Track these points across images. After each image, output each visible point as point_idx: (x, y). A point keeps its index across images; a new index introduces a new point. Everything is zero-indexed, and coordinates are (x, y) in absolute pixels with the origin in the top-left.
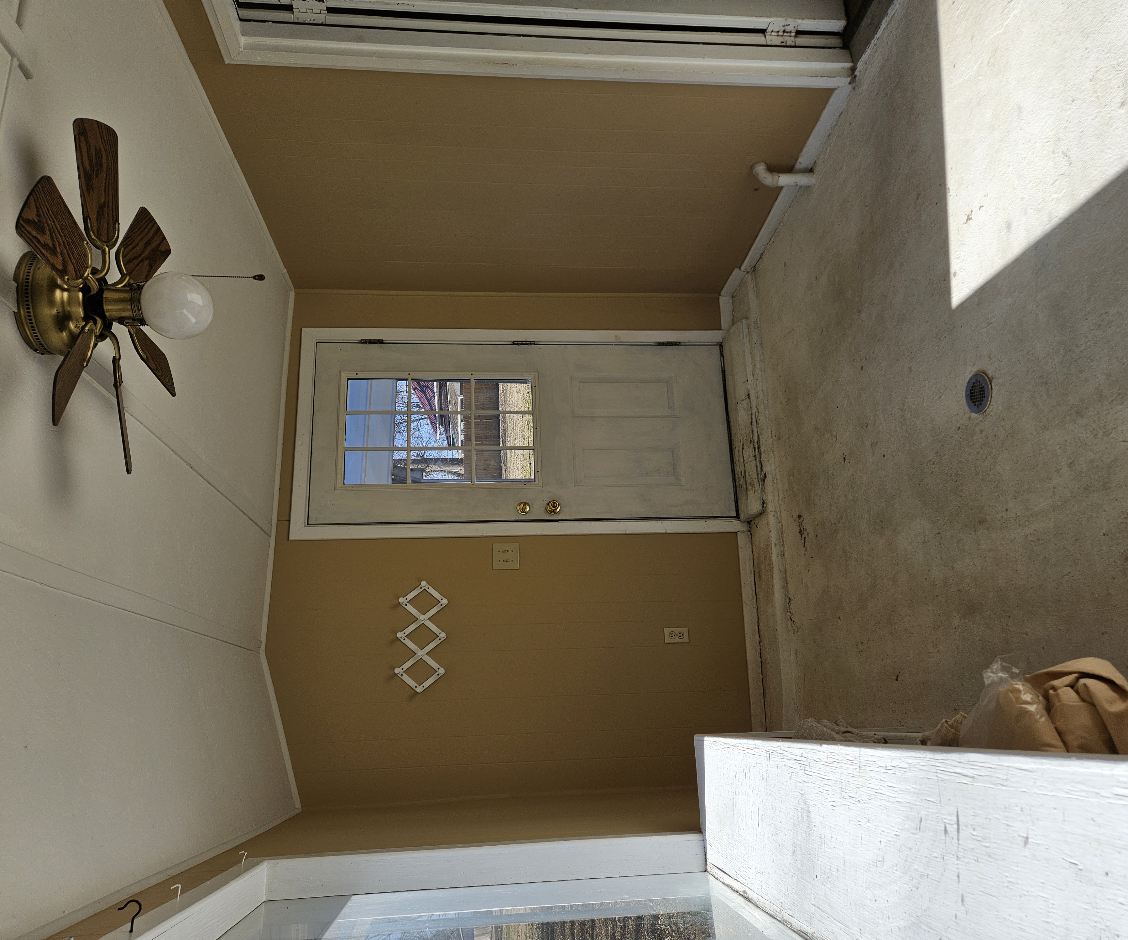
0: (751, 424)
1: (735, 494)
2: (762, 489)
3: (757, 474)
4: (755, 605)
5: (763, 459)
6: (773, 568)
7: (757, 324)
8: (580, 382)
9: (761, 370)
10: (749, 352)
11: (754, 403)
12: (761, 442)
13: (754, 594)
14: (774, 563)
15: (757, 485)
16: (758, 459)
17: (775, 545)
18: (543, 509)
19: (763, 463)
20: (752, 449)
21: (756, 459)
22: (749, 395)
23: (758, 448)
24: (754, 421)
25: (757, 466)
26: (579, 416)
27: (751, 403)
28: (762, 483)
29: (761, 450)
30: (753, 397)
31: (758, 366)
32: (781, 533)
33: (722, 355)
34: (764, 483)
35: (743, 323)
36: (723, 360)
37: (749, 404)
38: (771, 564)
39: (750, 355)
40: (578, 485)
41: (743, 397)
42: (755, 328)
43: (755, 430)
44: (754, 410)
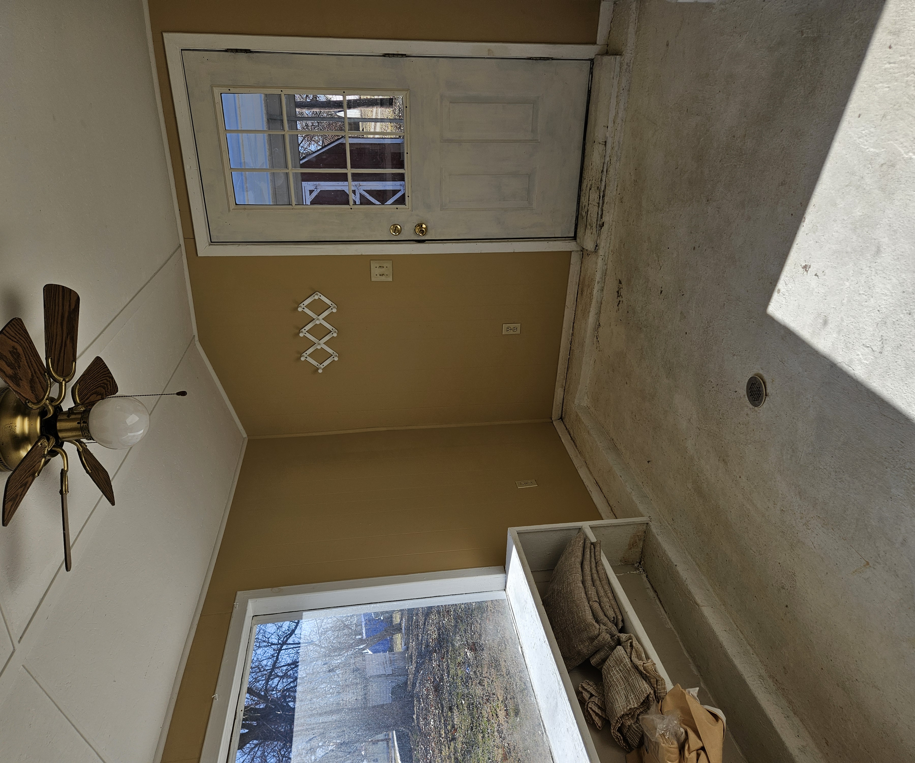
0: (602, 172)
1: (576, 217)
2: (598, 233)
3: (597, 220)
4: (574, 309)
5: (604, 208)
6: (592, 299)
7: (629, 66)
8: (450, 102)
9: (622, 120)
10: (616, 95)
11: (609, 151)
12: (606, 192)
13: (575, 300)
14: (594, 296)
15: (595, 230)
16: (600, 207)
17: (598, 282)
18: (412, 231)
19: (604, 212)
20: (597, 196)
21: (599, 207)
22: (605, 142)
23: (603, 197)
24: (605, 170)
25: (598, 213)
26: (447, 140)
27: (606, 152)
28: (599, 229)
29: (605, 199)
30: (609, 145)
31: (620, 115)
32: (605, 274)
33: (591, 73)
34: (601, 229)
35: (617, 61)
36: (592, 79)
37: (604, 152)
38: (591, 293)
39: (615, 99)
40: (443, 209)
41: (601, 141)
42: (626, 71)
43: (604, 179)
44: (608, 159)
